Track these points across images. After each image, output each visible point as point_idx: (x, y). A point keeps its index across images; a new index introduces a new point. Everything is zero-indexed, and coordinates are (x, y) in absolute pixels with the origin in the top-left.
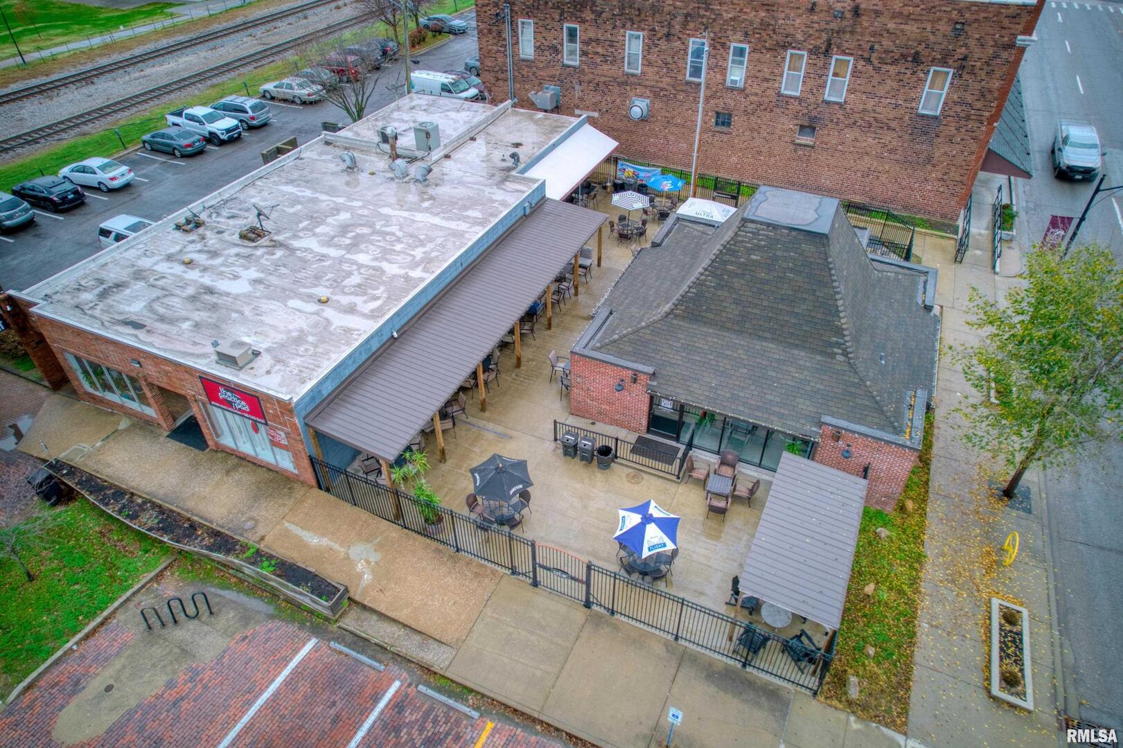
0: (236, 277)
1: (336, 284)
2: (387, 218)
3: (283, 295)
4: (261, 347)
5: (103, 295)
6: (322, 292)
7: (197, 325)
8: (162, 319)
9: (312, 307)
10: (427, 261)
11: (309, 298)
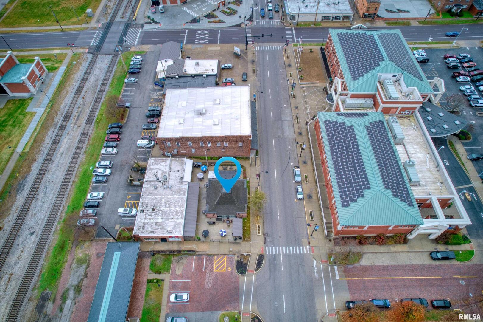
0: (158, 219)
1: (173, 215)
2: (170, 198)
3: (168, 219)
4: (172, 229)
5: (143, 229)
6: (172, 217)
7: (161, 229)
8: (155, 230)
9: (173, 220)
10: (182, 206)
11: (171, 219)
